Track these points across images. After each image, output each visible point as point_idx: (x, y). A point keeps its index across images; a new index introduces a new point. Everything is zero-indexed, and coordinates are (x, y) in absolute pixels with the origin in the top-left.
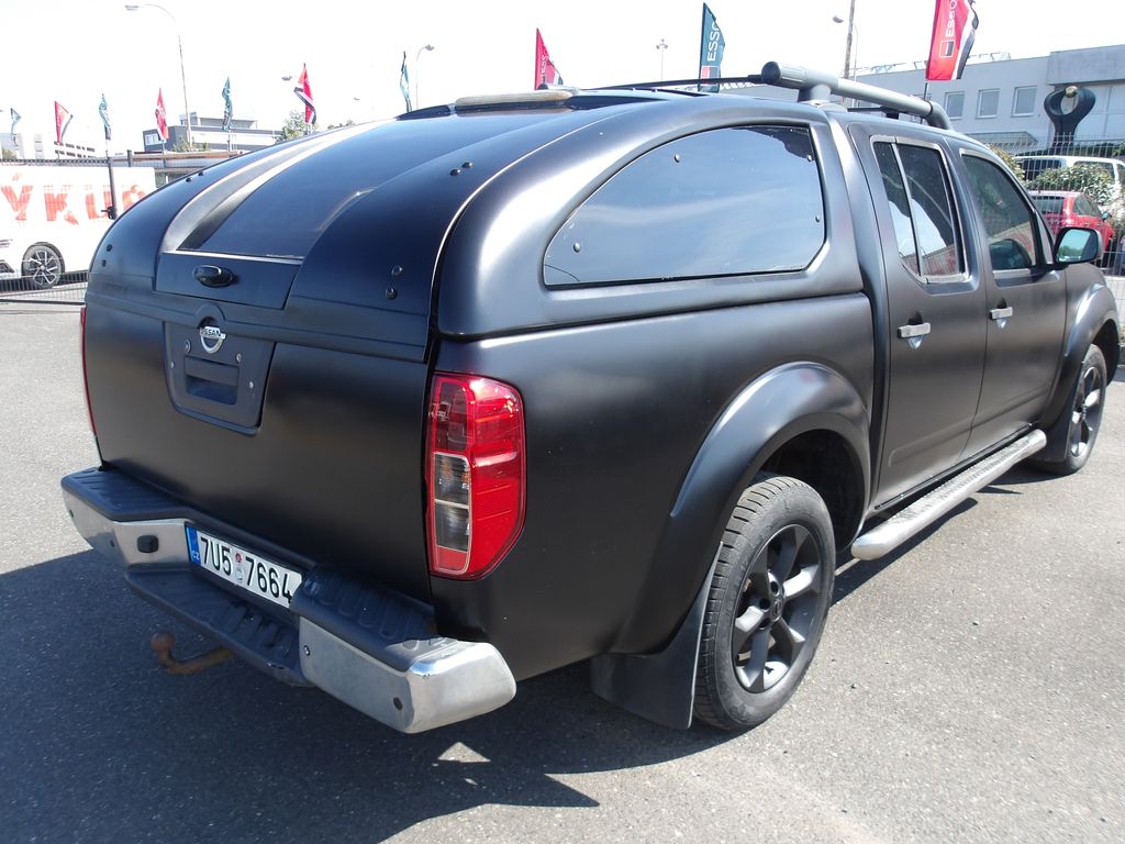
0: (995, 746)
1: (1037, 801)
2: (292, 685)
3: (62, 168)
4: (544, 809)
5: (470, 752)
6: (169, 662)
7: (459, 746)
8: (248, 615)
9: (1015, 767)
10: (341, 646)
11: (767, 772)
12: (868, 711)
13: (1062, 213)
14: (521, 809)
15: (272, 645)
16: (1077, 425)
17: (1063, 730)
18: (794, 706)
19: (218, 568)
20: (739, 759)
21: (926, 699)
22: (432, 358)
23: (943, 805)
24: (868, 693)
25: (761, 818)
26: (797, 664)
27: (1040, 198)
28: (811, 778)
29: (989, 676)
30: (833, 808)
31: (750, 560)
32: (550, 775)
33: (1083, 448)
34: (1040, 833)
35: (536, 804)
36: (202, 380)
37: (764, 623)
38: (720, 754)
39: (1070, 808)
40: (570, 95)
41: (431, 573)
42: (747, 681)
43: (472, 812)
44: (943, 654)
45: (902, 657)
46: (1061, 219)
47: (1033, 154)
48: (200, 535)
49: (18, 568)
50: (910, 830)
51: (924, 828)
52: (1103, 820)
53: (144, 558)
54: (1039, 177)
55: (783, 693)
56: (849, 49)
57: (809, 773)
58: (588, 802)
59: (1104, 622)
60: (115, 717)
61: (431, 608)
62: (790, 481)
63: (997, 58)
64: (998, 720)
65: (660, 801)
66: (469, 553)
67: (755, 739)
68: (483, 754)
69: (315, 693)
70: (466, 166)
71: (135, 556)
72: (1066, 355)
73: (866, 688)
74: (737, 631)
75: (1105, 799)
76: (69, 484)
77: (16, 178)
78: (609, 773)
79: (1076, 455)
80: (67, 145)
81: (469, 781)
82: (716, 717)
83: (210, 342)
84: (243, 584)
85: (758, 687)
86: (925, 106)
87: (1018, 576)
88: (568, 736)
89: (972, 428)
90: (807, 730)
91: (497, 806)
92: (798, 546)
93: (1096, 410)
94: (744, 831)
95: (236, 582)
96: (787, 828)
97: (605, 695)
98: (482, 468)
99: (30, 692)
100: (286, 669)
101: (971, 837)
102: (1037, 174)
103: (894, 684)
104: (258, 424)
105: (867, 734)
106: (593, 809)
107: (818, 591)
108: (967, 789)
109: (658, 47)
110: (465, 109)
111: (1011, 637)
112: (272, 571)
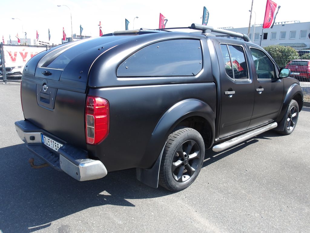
0: (241, 199)
1: (246, 212)
2: (58, 171)
3: (38, 48)
4: (121, 206)
5: (107, 193)
6: (33, 165)
7: (105, 191)
8: (52, 155)
9: (244, 204)
10: (67, 160)
11: (180, 201)
12: (211, 189)
13: (307, 66)
14: (115, 206)
15: (56, 162)
16: (289, 122)
17: (260, 196)
18: (192, 187)
19: (47, 144)
20: (173, 198)
21: (227, 187)
22: (87, 92)
23: (222, 211)
24: (212, 185)
25: (174, 212)
26: (193, 176)
27: (301, 61)
28: (190, 203)
29: (245, 183)
30: (194, 210)
31: (176, 147)
32: (125, 199)
33: (291, 128)
34: (244, 219)
35: (120, 205)
36: (44, 98)
37: (182, 164)
38: (169, 197)
39: (255, 214)
40: (139, 31)
41: (87, 143)
42: (177, 179)
43: (103, 206)
44: (235, 177)
45: (224, 177)
46: (307, 67)
47: (305, 49)
48: (44, 136)
49: (9, 146)
50: (211, 216)
51: (215, 216)
52: (262, 217)
53: (31, 141)
54: (303, 56)
55: (188, 183)
56: (250, 19)
57: (190, 202)
58: (133, 205)
59: (282, 172)
60: (24, 180)
61: (87, 152)
62: (190, 129)
63: (296, 22)
64: (244, 193)
65: (150, 206)
66: (94, 138)
67: (179, 194)
68: (110, 194)
69: (63, 173)
70: (102, 48)
71: (30, 141)
72: (284, 102)
73: (212, 184)
74: (173, 166)
75: (265, 212)
76: (17, 124)
77: (23, 50)
78: (140, 199)
79: (289, 130)
80: (42, 42)
81: (105, 199)
82: (168, 187)
83: (45, 89)
84: (52, 148)
85: (180, 181)
86: (242, 35)
87: (263, 159)
88: (132, 190)
89: (251, 120)
90: (193, 193)
91: (110, 205)
92: (192, 145)
93: (296, 118)
94: (169, 214)
95: (51, 148)
96: (181, 214)
97: (139, 180)
98: (97, 118)
99: (5, 174)
100: (57, 167)
101: (226, 219)
102: (303, 55)
103: (219, 183)
104: (54, 109)
105: (208, 194)
106: (133, 207)
107: (199, 158)
108: (229, 208)
109: (201, 18)
110: (116, 34)
111: (255, 174)
112: (58, 144)
